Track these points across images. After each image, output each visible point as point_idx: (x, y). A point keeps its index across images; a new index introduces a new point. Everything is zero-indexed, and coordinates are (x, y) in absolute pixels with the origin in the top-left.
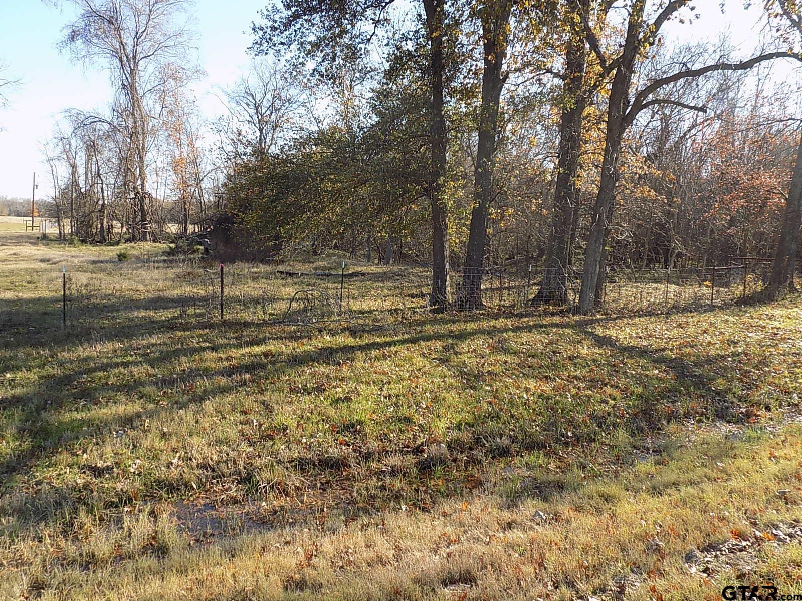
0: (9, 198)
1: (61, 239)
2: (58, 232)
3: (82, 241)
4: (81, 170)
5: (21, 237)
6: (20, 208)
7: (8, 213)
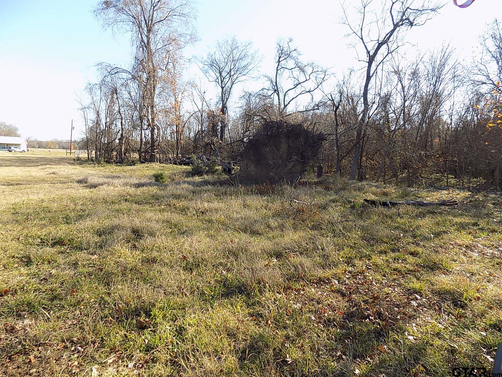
0: (59, 140)
1: (89, 161)
2: (87, 156)
3: (107, 162)
4: (103, 116)
5: (63, 159)
6: (64, 145)
7: (58, 147)
